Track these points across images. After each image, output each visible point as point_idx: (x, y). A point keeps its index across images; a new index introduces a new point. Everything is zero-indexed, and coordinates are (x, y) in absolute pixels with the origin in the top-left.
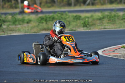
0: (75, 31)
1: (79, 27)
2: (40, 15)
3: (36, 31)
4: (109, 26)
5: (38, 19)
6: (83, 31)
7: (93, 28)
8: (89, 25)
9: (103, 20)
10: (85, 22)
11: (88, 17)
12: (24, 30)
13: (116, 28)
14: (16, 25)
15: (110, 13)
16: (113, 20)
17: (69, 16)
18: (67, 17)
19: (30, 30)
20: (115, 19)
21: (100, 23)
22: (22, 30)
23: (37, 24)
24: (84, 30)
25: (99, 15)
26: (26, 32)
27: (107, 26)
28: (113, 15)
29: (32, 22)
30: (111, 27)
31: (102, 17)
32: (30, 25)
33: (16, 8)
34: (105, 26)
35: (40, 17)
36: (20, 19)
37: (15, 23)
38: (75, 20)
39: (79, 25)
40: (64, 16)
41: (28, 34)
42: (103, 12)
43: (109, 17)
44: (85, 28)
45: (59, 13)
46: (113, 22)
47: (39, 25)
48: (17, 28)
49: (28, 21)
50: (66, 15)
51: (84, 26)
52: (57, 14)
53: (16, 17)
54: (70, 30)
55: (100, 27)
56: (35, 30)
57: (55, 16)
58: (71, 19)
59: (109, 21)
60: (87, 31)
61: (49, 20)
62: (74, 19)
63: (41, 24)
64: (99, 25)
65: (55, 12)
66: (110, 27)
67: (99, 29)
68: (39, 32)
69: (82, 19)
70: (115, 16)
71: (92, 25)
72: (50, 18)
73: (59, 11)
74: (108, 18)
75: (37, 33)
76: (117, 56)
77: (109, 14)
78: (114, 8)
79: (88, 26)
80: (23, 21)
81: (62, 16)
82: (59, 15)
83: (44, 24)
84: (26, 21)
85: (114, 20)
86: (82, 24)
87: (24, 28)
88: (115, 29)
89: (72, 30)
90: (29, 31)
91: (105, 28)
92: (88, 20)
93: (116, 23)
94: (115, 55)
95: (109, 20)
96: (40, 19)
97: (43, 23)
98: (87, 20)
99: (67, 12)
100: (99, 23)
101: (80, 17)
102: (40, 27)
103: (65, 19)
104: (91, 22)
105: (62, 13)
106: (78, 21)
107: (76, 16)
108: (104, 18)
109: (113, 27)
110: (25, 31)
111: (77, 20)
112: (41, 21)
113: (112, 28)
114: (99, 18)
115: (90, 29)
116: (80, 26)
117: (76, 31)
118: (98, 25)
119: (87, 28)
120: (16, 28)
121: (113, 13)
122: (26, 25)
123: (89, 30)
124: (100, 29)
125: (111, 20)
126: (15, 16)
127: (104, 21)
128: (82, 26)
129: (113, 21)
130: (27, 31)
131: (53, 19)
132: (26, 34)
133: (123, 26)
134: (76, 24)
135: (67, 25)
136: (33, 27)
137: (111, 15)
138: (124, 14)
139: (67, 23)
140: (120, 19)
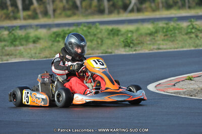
1: (117, 47)
2: (55, 30)
3: (49, 56)
4: (166, 44)
5: (51, 36)
6: (124, 53)
7: (140, 48)
8: (133, 43)
9: (156, 35)
11: (132, 32)
12: (28, 54)
13: (177, 48)
14: (15, 46)
15: (167, 24)
16: (171, 35)
17: (102, 30)
18: (98, 31)
19: (39, 53)
20: (175, 33)
21: (151, 40)
22: (25, 54)
23: (50, 43)
24: (125, 51)
25: (149, 27)
26: (32, 57)
27: (163, 45)
28: (171, 27)
29: (41, 41)
30: (168, 47)
31: (154, 30)
32: (39, 46)
33: (15, 18)
34: (159, 45)
35: (54, 33)
36: (22, 35)
37: (14, 43)
38: (111, 37)
39: (117, 44)
40: (93, 30)
41: (36, 60)
42: (156, 23)
43: (165, 30)
44: (127, 49)
45: (85, 26)
46: (172, 39)
47: (52, 45)
48: (18, 52)
49: (34, 38)
50: (97, 28)
51: (125, 46)
52: (81, 27)
53: (16, 34)
54: (102, 53)
55: (152, 47)
56: (46, 53)
57: (79, 30)
58: (105, 34)
59: (166, 37)
60: (131, 53)
62: (109, 34)
63: (56, 44)
64: (150, 44)
65: (78, 24)
66: (167, 47)
67: (149, 50)
69: (122, 35)
70: (175, 29)
71: (139, 44)
73: (84, 23)
74: (163, 32)
76: (179, 93)
77: (165, 26)
78: (172, 16)
79: (131, 45)
80: (27, 39)
81: (90, 30)
82: (85, 29)
84: (31, 40)
85: (173, 35)
86: (122, 43)
87: (29, 51)
88: (176, 50)
89: (106, 52)
90: (37, 55)
91: (159, 49)
92: (132, 36)
93: (177, 40)
94: (176, 91)
95: (165, 36)
96: (54, 36)
97: (59, 41)
98: (129, 35)
99: (97, 24)
100: (149, 41)
101: (119, 31)
102: (55, 49)
103: (95, 35)
104: (137, 38)
105: (90, 25)
106: (116, 38)
107: (112, 30)
108: (156, 32)
109: (173, 46)
110: (30, 55)
111: (113, 37)
112: (56, 38)
113: (171, 49)
114: (149, 32)
115: (135, 50)
116: (119, 45)
117: (113, 54)
118: (147, 44)
119: (130, 48)
120: (16, 50)
121: (172, 24)
122: (31, 45)
123: (134, 53)
124: (152, 50)
125: (169, 35)
126: (13, 32)
127: (157, 36)
128: (123, 45)
129: (171, 37)
130: (33, 55)
132: (33, 60)
133: (187, 45)
134: (112, 42)
135: (98, 44)
136: (43, 49)
137: (169, 27)
138: (189, 26)
139: (97, 41)
140: (183, 33)
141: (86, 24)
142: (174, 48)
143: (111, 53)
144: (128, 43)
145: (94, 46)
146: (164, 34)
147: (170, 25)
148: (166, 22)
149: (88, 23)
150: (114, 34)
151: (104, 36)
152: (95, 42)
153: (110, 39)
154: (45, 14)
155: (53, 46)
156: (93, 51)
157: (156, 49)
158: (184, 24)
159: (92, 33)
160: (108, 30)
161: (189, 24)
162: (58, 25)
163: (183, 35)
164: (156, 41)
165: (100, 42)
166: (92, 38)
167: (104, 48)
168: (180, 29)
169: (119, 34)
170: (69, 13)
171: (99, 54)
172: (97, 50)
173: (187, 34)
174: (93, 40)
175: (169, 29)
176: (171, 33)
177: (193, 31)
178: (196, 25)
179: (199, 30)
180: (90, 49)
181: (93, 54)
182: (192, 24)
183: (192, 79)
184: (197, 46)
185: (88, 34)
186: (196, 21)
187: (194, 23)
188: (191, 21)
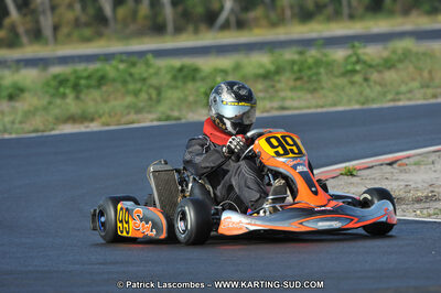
0: (179, 122)
1: (192, 106)
2: (56, 70)
3: (42, 128)
4: (299, 98)
5: (47, 84)
9: (277, 78)
11: (224, 72)
13: (322, 107)
15: (301, 53)
16: (310, 77)
17: (159, 69)
18: (151, 71)
19: (21, 122)
20: (318, 74)
21: (266, 90)
23: (45, 101)
25: (263, 60)
26: (5, 131)
27: (292, 99)
28: (310, 61)
29: (27, 95)
30: (303, 104)
31: (272, 68)
32: (21, 105)
34: (284, 99)
35: (55, 77)
38: (180, 84)
39: (191, 99)
40: (139, 70)
41: (13, 136)
43: (296, 68)
45: (122, 61)
46: (311, 86)
47: (50, 103)
49: (11, 90)
50: (148, 65)
52: (114, 63)
54: (159, 120)
55: (268, 104)
56: (37, 122)
57: (109, 69)
58: (166, 79)
59: (299, 83)
61: (88, 87)
62: (175, 78)
63: (58, 101)
64: (263, 99)
65: (108, 57)
66: (301, 103)
67: (263, 112)
68: (53, 129)
69: (203, 79)
70: (318, 63)
72: (89, 77)
73: (121, 53)
74: (292, 71)
75: (46, 134)
77: (296, 57)
78: (314, 35)
81: (134, 70)
82: (122, 66)
83: (70, 99)
84: (4, 93)
85: (314, 78)
86: (203, 96)
88: (319, 110)
89: (168, 118)
90: (16, 126)
91: (283, 108)
93: (323, 88)
95: (296, 79)
96: (54, 83)
97: (64, 96)
98: (219, 79)
99: (150, 57)
100: (260, 91)
101: (196, 70)
102: (56, 111)
103: (144, 80)
105: (134, 59)
106: (190, 85)
107: (181, 69)
108: (279, 71)
109: (314, 102)
112: (57, 89)
113: (309, 108)
114: (261, 71)
116: (196, 102)
117: (183, 121)
121: (313, 53)
122: (4, 105)
124: (267, 111)
125: (306, 78)
127: (279, 81)
128: (205, 101)
129: (310, 82)
130: (8, 126)
131: (102, 80)
132: (7, 136)
133: (345, 99)
134: (182, 96)
135: (150, 99)
136: (30, 111)
137: (306, 61)
138: (350, 56)
139: (149, 94)
140: (336, 73)
141: (124, 57)
142: (317, 107)
143: (179, 119)
145: (141, 104)
146: (294, 76)
147: (308, 55)
148: (300, 49)
149: (130, 54)
150: (185, 77)
151: (164, 83)
152: (144, 96)
153: (176, 88)
154: (37, 35)
155: (52, 106)
156: (140, 116)
157: (278, 109)
158: (339, 54)
159: (137, 76)
160: (172, 68)
161: (349, 52)
162: (64, 60)
163: (337, 77)
164: (277, 91)
165: (154, 95)
166: (138, 86)
167: (163, 108)
168: (329, 65)
169: (198, 76)
170: (87, 32)
171: (152, 121)
172: (149, 112)
173: (344, 74)
174: (140, 90)
175: (306, 65)
176: (310, 73)
177: (358, 67)
178: (365, 54)
179: (371, 66)
180: (133, 112)
181: (139, 122)
182: (355, 54)
183: (354, 173)
184: (367, 101)
185: (129, 79)
186: (365, 47)
187: (361, 51)
188: (353, 47)
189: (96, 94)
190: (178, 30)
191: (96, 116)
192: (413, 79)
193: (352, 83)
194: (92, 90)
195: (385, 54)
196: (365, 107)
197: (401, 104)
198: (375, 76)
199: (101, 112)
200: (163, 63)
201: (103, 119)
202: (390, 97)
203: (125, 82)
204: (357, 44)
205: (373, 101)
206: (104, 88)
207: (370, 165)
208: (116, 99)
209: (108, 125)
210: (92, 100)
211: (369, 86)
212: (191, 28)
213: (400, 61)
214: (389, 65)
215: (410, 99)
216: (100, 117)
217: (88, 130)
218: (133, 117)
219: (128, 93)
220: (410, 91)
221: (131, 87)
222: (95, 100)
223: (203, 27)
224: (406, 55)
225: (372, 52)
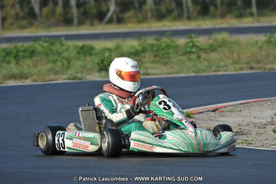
0: (81, 81)
1: (90, 71)
2: (4, 46)
4: (157, 68)
6: (99, 79)
9: (143, 55)
10: (102, 61)
11: (110, 50)
13: (171, 74)
15: (157, 40)
16: (163, 55)
17: (69, 47)
18: (64, 48)
20: (169, 53)
24: (100, 77)
25: (133, 44)
27: (152, 68)
28: (164, 45)
30: (159, 71)
31: (140, 48)
34: (147, 68)
35: (3, 50)
38: (82, 57)
39: (89, 66)
40: (57, 47)
42: (143, 38)
43: (155, 49)
44: (103, 74)
45: (46, 42)
46: (164, 61)
50: (62, 45)
51: (101, 70)
52: (41, 42)
54: (69, 79)
57: (38, 46)
58: (73, 53)
59: (156, 58)
61: (24, 57)
62: (78, 53)
63: (5, 65)
65: (37, 39)
68: (2, 83)
69: (96, 54)
70: (168, 47)
72: (25, 51)
73: (45, 37)
74: (153, 51)
77: (155, 42)
78: (166, 29)
81: (52, 47)
82: (45, 45)
83: (13, 64)
85: (166, 56)
86: (96, 65)
88: (169, 76)
89: (74, 78)
91: (147, 74)
92: (110, 56)
93: (171, 62)
95: (155, 56)
96: (3, 54)
97: (9, 62)
98: (107, 55)
99: (63, 39)
101: (92, 48)
102: (4, 72)
103: (59, 54)
105: (53, 40)
106: (88, 58)
107: (83, 47)
108: (144, 50)
109: (165, 71)
112: (5, 57)
113: (163, 74)
114: (133, 50)
116: (91, 69)
117: (84, 80)
119: (107, 73)
121: (165, 41)
125: (161, 56)
127: (144, 57)
128: (98, 68)
129: (163, 58)
131: (33, 53)
133: (186, 70)
134: (83, 64)
135: (63, 66)
137: (161, 45)
138: (189, 42)
139: (62, 63)
140: (180, 53)
141: (47, 39)
142: (168, 74)
143: (81, 79)
144: (104, 66)
145: (58, 69)
146: (153, 54)
147: (162, 41)
148: (157, 37)
149: (50, 37)
150: (85, 53)
151: (72, 56)
152: (59, 64)
153: (80, 59)
156: (57, 76)
157: (143, 74)
158: (182, 41)
159: (55, 51)
160: (77, 47)
161: (189, 40)
162: (8, 40)
163: (180, 55)
164: (142, 63)
165: (66, 64)
166: (56, 57)
167: (71, 72)
168: (176, 48)
169: (93, 52)
172: (62, 74)
173: (185, 54)
174: (57, 60)
175: (161, 47)
176: (163, 52)
177: (194, 50)
178: (198, 41)
179: (201, 49)
180: (52, 74)
181: (56, 80)
182: (192, 41)
183: (191, 116)
184: (199, 71)
185: (50, 53)
186: (198, 37)
187: (195, 40)
188: (191, 37)
189: (29, 62)
190: (81, 23)
191: (29, 75)
192: (228, 58)
193: (190, 59)
194: (26, 59)
195: (211, 42)
196: (198, 75)
197: (220, 73)
198: (203, 56)
199: (32, 73)
200: (71, 43)
201: (34, 78)
202: (213, 69)
203: (47, 55)
204: (193, 35)
205: (203, 71)
206: (34, 58)
207: (201, 111)
208: (41, 65)
209: (37, 81)
210: (27, 65)
211: (200, 62)
212: (88, 22)
213: (220, 46)
214: (212, 49)
215: (225, 71)
216: (32, 76)
217: (25, 84)
218: (52, 76)
219: (49, 61)
220: (226, 66)
221: (51, 58)
222: (28, 65)
223: (96, 22)
224: (223, 44)
225: (202, 40)
